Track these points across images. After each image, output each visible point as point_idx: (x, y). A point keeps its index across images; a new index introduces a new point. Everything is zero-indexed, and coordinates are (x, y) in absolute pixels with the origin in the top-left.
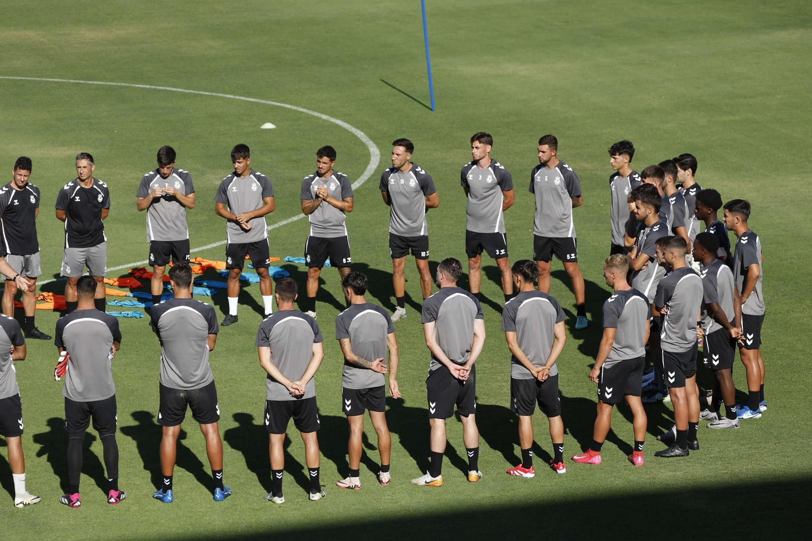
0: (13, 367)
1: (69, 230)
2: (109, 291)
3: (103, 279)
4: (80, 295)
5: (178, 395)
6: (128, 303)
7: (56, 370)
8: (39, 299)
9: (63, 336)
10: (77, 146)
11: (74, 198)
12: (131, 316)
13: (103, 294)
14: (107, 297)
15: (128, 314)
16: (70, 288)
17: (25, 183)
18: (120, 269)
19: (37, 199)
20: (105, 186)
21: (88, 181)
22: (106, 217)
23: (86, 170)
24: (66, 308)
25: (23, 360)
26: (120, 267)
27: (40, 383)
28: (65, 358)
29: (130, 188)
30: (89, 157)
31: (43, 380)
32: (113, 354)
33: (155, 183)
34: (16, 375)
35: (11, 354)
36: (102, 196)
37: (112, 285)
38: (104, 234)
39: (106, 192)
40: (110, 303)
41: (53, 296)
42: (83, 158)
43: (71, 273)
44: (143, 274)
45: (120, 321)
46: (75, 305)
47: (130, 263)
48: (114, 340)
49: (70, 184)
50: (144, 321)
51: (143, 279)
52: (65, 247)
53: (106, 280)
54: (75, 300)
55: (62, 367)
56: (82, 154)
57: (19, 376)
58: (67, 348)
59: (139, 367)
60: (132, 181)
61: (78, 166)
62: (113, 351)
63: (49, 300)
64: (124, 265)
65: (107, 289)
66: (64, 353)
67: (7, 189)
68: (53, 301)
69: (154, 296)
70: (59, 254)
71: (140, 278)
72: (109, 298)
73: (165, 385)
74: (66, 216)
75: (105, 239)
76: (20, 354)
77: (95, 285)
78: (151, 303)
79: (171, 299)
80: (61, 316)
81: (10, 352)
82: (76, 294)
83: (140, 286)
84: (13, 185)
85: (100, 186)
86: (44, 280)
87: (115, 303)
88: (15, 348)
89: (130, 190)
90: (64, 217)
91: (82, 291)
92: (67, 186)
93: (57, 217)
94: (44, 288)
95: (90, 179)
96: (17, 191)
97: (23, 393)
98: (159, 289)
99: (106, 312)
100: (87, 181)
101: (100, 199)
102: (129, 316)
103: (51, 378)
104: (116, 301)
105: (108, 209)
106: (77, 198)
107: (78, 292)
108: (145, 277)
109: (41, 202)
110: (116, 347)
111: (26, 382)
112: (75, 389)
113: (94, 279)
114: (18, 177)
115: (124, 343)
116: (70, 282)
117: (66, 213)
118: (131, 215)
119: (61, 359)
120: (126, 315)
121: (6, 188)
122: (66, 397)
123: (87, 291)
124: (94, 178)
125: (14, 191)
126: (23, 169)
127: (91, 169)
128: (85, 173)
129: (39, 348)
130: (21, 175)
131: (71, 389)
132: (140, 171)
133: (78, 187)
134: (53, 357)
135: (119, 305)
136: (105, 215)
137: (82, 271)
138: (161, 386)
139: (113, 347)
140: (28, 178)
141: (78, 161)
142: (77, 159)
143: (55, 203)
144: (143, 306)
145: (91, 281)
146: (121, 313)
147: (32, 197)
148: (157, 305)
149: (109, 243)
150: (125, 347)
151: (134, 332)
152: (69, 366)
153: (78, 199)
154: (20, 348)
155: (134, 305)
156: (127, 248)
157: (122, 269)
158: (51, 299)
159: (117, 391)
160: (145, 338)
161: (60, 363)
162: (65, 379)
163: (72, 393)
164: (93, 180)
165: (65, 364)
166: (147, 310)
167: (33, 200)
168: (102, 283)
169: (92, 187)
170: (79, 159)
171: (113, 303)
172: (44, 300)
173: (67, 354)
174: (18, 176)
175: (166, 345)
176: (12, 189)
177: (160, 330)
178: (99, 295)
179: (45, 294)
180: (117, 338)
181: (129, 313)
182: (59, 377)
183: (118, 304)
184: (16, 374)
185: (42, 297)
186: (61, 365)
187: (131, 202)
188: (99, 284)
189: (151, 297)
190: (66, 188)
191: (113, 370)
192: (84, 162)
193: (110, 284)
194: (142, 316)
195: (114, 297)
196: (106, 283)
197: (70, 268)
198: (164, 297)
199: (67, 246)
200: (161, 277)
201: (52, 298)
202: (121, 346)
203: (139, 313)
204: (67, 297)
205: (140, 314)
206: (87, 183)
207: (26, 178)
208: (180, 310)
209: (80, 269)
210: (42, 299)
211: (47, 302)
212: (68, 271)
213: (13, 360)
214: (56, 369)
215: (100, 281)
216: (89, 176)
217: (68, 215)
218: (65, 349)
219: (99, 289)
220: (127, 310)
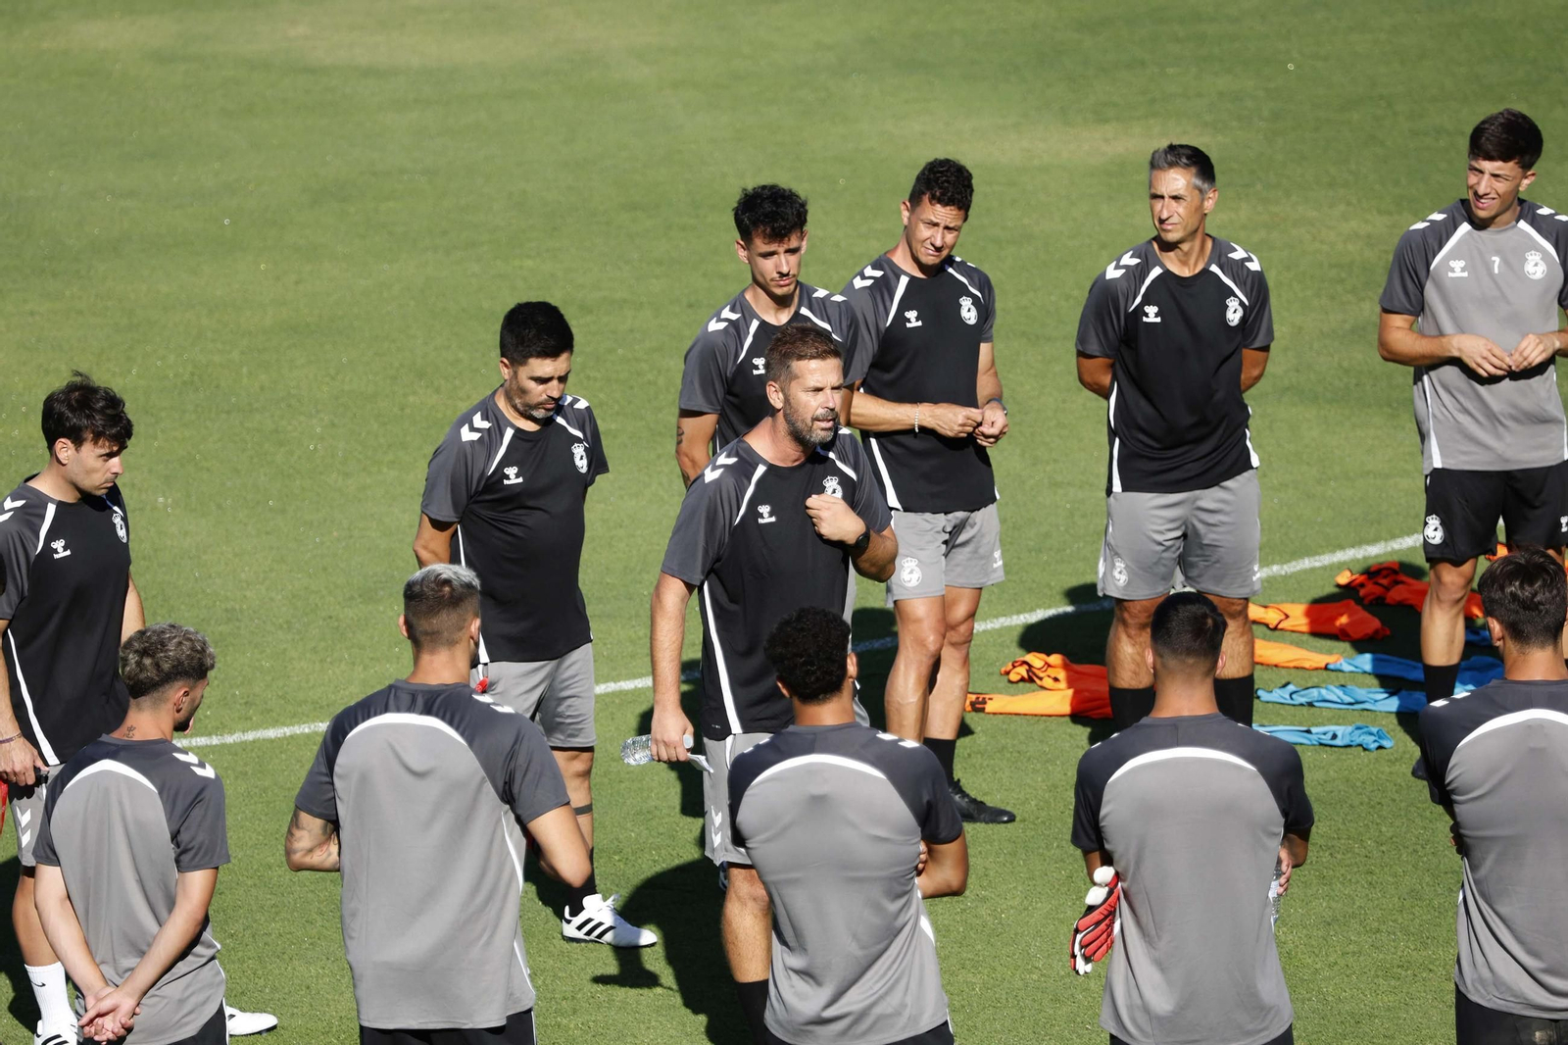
0: (925, 924)
1: (1123, 428)
2: (1268, 651)
3: (1246, 607)
4: (1164, 666)
5: (1524, 1037)
6: (1333, 693)
7: (1079, 937)
8: (1013, 677)
9: (1102, 813)
10: (1152, 121)
11: (1140, 311)
12: (1346, 742)
13: (1246, 662)
14: (1259, 675)
15: (1334, 737)
16: (1124, 637)
17: (945, 253)
18: (1305, 571)
19: (985, 311)
20: (1254, 266)
21: (1191, 249)
22: (1258, 378)
23: (1180, 209)
24: (1109, 710)
25: (957, 892)
26: (1306, 563)
27: (1020, 983)
28: (1110, 893)
29: (1343, 275)
30: (1200, 163)
31: (1031, 972)
32: (1283, 880)
33: (1454, 255)
34: (938, 951)
35: (919, 873)
36: (1241, 303)
37: (1275, 629)
38: (1248, 443)
39: (1258, 288)
40: (1268, 695)
41: (1065, 667)
42: (1172, 165)
43: (1129, 583)
44: (1387, 589)
45: (1307, 759)
46: (1144, 700)
47: (1342, 547)
48: (1289, 828)
49: (1128, 260)
50: (1392, 762)
51: (1389, 605)
52: (1109, 491)
53: (1255, 612)
54: (1143, 681)
55: (1098, 924)
56: (1172, 148)
57: (946, 958)
58: (1116, 857)
59: (1378, 931)
60: (1350, 247)
61: (1153, 191)
62: (1284, 868)
63: (1048, 682)
64: (1319, 554)
65: (1259, 644)
66: (1104, 874)
67: (878, 274)
68: (1063, 685)
69: (1430, 670)
70: (1084, 516)
71: (1376, 605)
72: (1266, 676)
73: (1474, 998)
74: (1115, 378)
75: (1255, 461)
76: (944, 874)
77: (1220, 628)
78: (1420, 696)
79: (1494, 682)
80: (1092, 740)
81: (916, 867)
82: (1150, 658)
83: (1376, 632)
84: (901, 259)
85: (1237, 269)
86: (1032, 610)
87: (1285, 693)
88: (930, 852)
89: (1342, 281)
90: (1106, 379)
91: (1174, 651)
92: (1117, 267)
93: (1081, 380)
94: (1035, 638)
95: (1197, 243)
96: (913, 279)
97: (959, 1018)
98: (1452, 641)
99: (1255, 726)
100: (1185, 247)
101: (1234, 316)
102: (1337, 742)
103: (1061, 966)
104: (1291, 688)
105: (1266, 349)
106: (1151, 310)
107: (1157, 653)
108: (1398, 598)
109: (999, 321)
110: (1292, 854)
111: (970, 978)
112: (1146, 1009)
113: (1213, 608)
114: (924, 232)
115: (1321, 842)
116: (1126, 615)
117: (1112, 366)
118: (1347, 372)
119: (1095, 896)
120: (1326, 739)
121: (873, 268)
122: (1112, 1037)
123: (1189, 652)
124: (1214, 239)
125: (904, 281)
126: (945, 204)
127: (1201, 206)
128: (1175, 219)
129: (1014, 854)
130: (936, 225)
131: (1130, 1008)
132: (1380, 212)
133: (1156, 272)
134: (1064, 889)
135: (1303, 700)
136: (1256, 373)
137: (1168, 577)
138: (1463, 1002)
139: (1284, 855)
140: (957, 237)
141: (1155, 172)
142: (1154, 165)
143: (1072, 328)
144: (1393, 704)
145: (1205, 616)
146: (1308, 732)
147: (966, 303)
148: (1439, 703)
149: (1265, 476)
150: (1326, 857)
151: (1356, 803)
152: (1123, 922)
153: (1152, 314)
154: (950, 850)
155: (1357, 703)
156: (1330, 492)
157: (1313, 570)
158: (1056, 680)
159: (1299, 1018)
160: (1398, 823)
161: (1091, 909)
162: (1109, 968)
163: (1134, 1020)
164: (1209, 244)
165: (1111, 915)
166: (1408, 719)
167: (969, 314)
168: (1241, 620)
169: (1206, 271)
170: (1160, 168)
171: (1279, 695)
172: (1031, 680)
173: (1118, 876)
174: (922, 226)
175: (1476, 853)
176: (898, 273)
177: (1455, 797)
178: (1230, 665)
179: (1036, 660)
180: (1297, 822)
181: (1340, 730)
182: (1087, 959)
183: (1299, 699)
184: (936, 948)
185: (1022, 671)
186: (1095, 916)
187: (1347, 326)
188: (1233, 627)
189: (1418, 675)
190: (1112, 273)
191: (1283, 939)
192: (1177, 180)
193: (1267, 625)
194: (1386, 743)
195: (1283, 671)
196: (1255, 622)
197: (1127, 567)
198: (1468, 674)
199: (1117, 486)
200: (1458, 601)
201: (1062, 675)
202: (1310, 854)
203: (1374, 730)
204: (1114, 669)
205: (1380, 735)
206: (1187, 254)
207: (950, 237)
208: (1528, 727)
209: (1162, 569)
210: (1022, 680)
211: (1043, 688)
212: (1121, 578)
213: (925, 897)
214: (1077, 931)
215: (1233, 616)
216: (1191, 228)
217: (1120, 373)
218: (1107, 860)
219: (1232, 645)
220: (1330, 721)
